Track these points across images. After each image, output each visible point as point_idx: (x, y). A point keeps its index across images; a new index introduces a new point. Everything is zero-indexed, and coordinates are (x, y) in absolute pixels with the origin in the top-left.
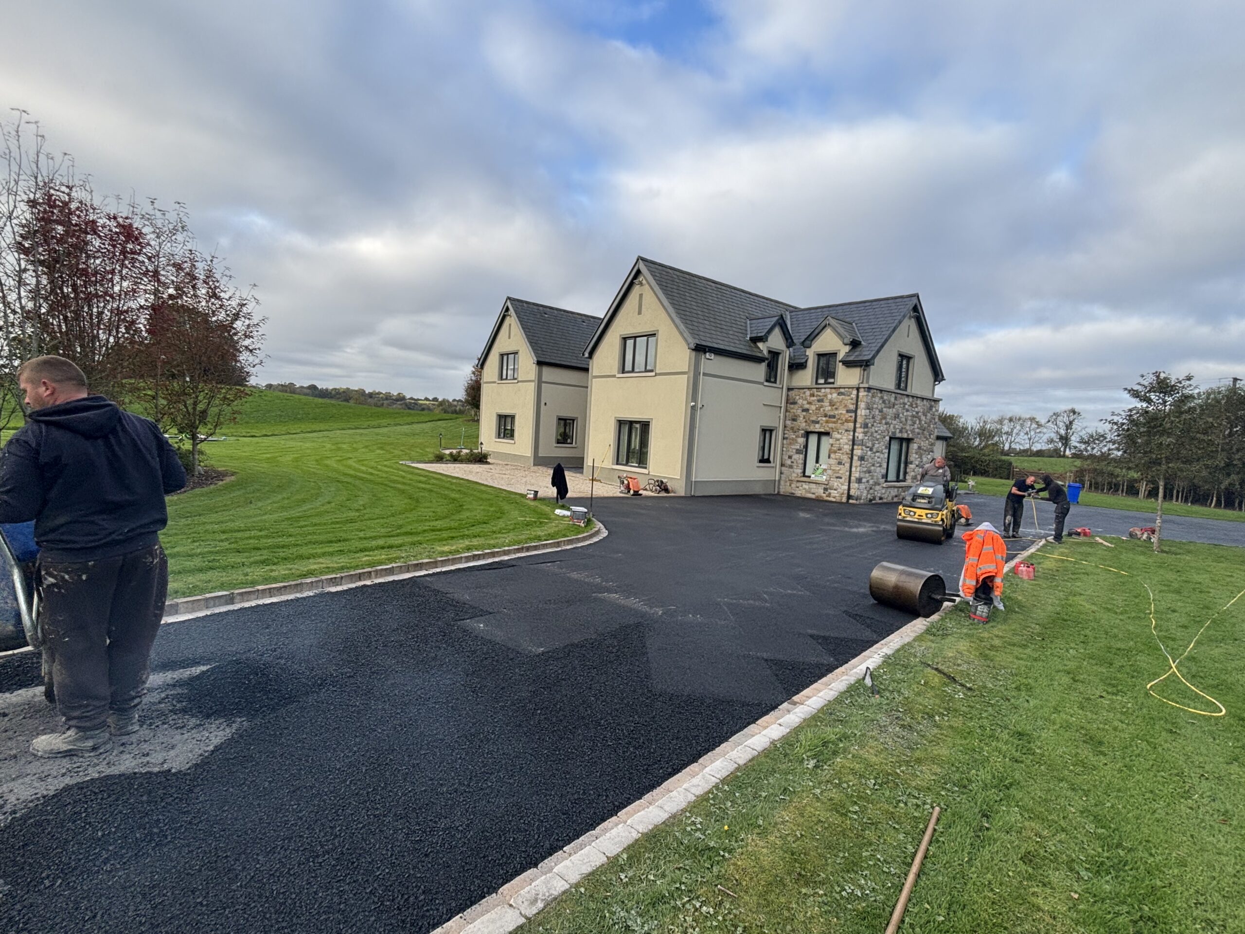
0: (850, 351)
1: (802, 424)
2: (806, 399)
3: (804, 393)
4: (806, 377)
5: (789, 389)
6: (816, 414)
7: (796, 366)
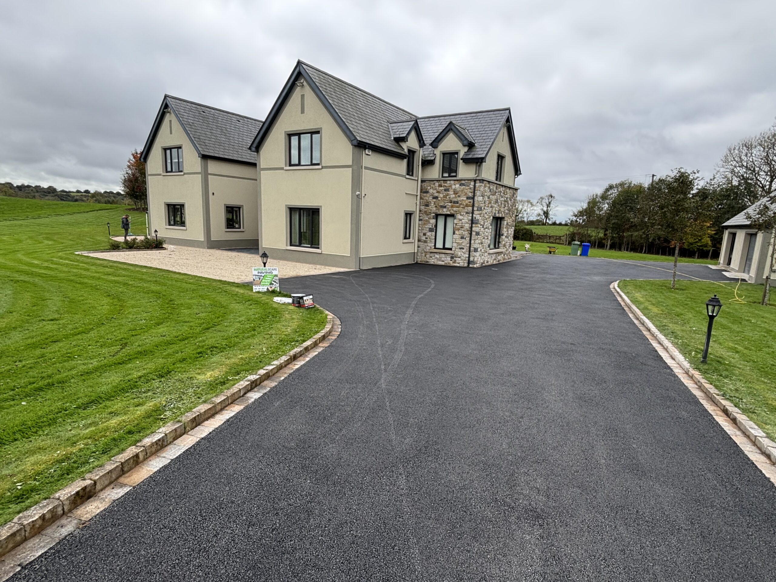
0: (468, 151)
1: (433, 208)
2: (436, 189)
3: (434, 184)
4: (435, 172)
5: (422, 181)
6: (444, 201)
7: (427, 163)
